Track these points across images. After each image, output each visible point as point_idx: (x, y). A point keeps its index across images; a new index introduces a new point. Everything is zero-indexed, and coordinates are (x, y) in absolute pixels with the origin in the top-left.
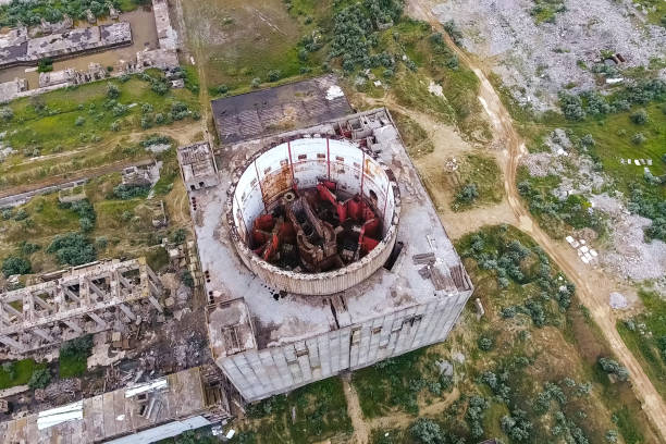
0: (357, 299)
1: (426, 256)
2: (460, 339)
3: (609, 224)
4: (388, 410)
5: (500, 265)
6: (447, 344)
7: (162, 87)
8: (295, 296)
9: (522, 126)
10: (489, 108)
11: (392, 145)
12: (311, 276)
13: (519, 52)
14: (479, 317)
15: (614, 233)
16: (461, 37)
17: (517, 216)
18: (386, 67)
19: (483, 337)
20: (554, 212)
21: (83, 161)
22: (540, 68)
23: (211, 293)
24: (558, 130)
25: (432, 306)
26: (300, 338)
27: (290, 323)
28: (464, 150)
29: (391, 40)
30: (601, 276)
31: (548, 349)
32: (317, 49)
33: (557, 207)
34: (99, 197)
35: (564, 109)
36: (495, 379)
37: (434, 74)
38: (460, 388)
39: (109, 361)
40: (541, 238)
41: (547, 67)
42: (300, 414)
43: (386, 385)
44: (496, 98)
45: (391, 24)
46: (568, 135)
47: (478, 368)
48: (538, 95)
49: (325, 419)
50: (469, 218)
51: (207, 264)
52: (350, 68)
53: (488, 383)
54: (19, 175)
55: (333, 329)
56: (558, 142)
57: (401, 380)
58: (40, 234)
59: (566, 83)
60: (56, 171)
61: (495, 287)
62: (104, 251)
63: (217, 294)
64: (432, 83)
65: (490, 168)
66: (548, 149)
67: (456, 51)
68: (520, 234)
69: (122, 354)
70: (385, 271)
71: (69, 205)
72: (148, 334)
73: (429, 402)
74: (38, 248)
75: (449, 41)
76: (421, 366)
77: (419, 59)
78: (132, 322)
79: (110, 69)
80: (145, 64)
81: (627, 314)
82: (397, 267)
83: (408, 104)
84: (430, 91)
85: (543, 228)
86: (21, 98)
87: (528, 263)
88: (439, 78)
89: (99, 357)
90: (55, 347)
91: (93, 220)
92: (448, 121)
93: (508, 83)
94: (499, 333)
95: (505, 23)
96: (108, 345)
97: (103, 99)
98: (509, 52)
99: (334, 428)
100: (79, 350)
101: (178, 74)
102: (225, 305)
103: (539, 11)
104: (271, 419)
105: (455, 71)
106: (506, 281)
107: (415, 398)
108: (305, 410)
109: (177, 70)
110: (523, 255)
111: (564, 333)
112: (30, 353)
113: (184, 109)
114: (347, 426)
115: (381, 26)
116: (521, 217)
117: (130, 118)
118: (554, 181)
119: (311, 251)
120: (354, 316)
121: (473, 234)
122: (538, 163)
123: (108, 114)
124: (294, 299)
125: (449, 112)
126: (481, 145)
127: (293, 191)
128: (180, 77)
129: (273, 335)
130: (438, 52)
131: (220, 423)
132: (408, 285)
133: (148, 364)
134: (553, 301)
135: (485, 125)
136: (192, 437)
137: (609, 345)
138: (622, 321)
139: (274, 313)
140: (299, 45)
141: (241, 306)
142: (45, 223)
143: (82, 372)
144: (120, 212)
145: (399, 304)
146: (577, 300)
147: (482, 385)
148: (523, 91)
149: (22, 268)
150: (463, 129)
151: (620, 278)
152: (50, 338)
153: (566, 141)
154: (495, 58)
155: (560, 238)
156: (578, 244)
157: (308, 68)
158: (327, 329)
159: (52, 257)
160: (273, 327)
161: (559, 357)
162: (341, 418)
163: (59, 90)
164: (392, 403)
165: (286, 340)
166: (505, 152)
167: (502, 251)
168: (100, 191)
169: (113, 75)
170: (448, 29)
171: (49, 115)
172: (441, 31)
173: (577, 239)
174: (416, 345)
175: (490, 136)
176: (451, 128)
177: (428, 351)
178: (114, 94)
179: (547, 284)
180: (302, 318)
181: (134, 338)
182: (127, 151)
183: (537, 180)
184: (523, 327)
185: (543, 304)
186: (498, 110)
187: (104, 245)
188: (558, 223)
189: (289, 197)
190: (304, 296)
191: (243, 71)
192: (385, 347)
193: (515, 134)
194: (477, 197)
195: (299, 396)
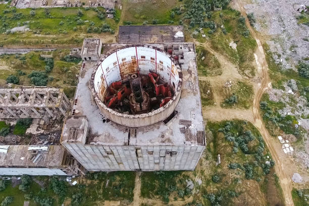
0: (143, 133)
1: (187, 121)
2: (202, 172)
3: (306, 137)
4: (153, 196)
5: (237, 141)
6: (195, 172)
7: (102, 16)
8: (113, 123)
9: (273, 74)
10: (258, 60)
11: (191, 62)
12: (120, 114)
13: (284, 36)
14: (217, 164)
15: (307, 142)
16: (255, 22)
17: (255, 119)
18: (211, 29)
19: (216, 175)
20: (275, 121)
21: (56, 41)
22: (293, 46)
23: (74, 110)
24: (292, 80)
25: (181, 148)
26: (107, 144)
27: (106, 136)
28: (238, 78)
29: (218, 16)
30: (292, 162)
31: (248, 192)
32: (180, 14)
33: (278, 119)
34: (57, 58)
35: (299, 70)
36: (214, 199)
37: (234, 37)
38: (194, 197)
39: (35, 133)
40: (264, 133)
41: (297, 47)
42: (110, 184)
43: (157, 183)
44: (264, 56)
45: (221, 9)
46: (297, 84)
47: (207, 190)
48: (287, 59)
49: (121, 191)
50: (229, 113)
51: (78, 96)
52: (193, 25)
53: (210, 199)
54: (27, 40)
55: (125, 145)
56: (290, 86)
57: (165, 184)
58: (27, 68)
59: (305, 57)
60: (43, 43)
61: (230, 151)
62: (51, 83)
63: (77, 111)
64: (233, 42)
65: (249, 90)
66: (283, 89)
67: (250, 28)
68: (253, 128)
69: (42, 131)
70: (163, 123)
71: (43, 59)
72: (57, 125)
73: (176, 199)
74: (24, 74)
75: (248, 23)
76: (177, 180)
77: (230, 29)
78: (51, 118)
79: (84, 4)
80: (99, 5)
81: (301, 187)
82: (170, 123)
83: (216, 49)
84: (230, 45)
85: (267, 128)
86: (41, 8)
87: (252, 144)
88: (236, 40)
89: (32, 130)
90: (16, 119)
91: (52, 68)
92: (234, 62)
93: (272, 50)
94: (224, 175)
95: (281, 20)
96: (38, 125)
97: (74, 16)
98: (279, 35)
99: (124, 196)
100: (25, 124)
101: (112, 12)
102: (76, 117)
103: (301, 18)
104: (96, 182)
105: (246, 38)
106: (237, 150)
107: (169, 194)
108: (113, 183)
109: (112, 10)
110: (251, 139)
111: (261, 186)
112: (5, 119)
113: (109, 28)
114: (131, 198)
115: (215, 9)
116: (257, 120)
117: (83, 27)
118: (281, 106)
119: (134, 105)
120: (138, 141)
121: (228, 121)
122: (276, 94)
123: (75, 23)
124: (112, 125)
125: (236, 58)
126: (247, 78)
127: (137, 74)
128: (112, 13)
129: (95, 139)
130: (240, 27)
131: (71, 176)
132: (172, 134)
133: (50, 139)
134: (260, 168)
135: (253, 68)
136: (57, 178)
137: (284, 200)
138: (296, 190)
139: (100, 128)
140: (173, 10)
141: (83, 120)
142: (30, 63)
143: (22, 134)
144: (64, 67)
145: (163, 142)
146: (274, 171)
147: (206, 199)
148: (279, 56)
149: (15, 81)
150: (240, 67)
151: (303, 166)
152: (15, 115)
153: (295, 87)
154: (270, 36)
155: (275, 136)
156: (284, 142)
157: (172, 21)
158: (122, 144)
159: (29, 80)
160: (97, 135)
161: (253, 198)
162: (129, 193)
163: (59, 8)
164: (157, 194)
165: (100, 143)
166: (259, 84)
167: (241, 134)
168: (59, 56)
169: (84, 6)
170: (249, 17)
171: (50, 18)
172: (245, 17)
173: (285, 139)
174: (177, 168)
175: (253, 74)
176: (234, 66)
177: (184, 173)
178: (81, 15)
179: (259, 158)
180: (112, 134)
181: (50, 125)
182: (76, 41)
183: (272, 103)
184: (238, 176)
185: (254, 168)
186: (262, 62)
187: (52, 80)
188: (276, 127)
189: (134, 76)
190: (117, 124)
191: (142, 17)
192: (158, 164)
193: (268, 77)
194: (236, 103)
195: (113, 176)
